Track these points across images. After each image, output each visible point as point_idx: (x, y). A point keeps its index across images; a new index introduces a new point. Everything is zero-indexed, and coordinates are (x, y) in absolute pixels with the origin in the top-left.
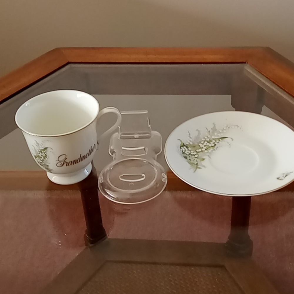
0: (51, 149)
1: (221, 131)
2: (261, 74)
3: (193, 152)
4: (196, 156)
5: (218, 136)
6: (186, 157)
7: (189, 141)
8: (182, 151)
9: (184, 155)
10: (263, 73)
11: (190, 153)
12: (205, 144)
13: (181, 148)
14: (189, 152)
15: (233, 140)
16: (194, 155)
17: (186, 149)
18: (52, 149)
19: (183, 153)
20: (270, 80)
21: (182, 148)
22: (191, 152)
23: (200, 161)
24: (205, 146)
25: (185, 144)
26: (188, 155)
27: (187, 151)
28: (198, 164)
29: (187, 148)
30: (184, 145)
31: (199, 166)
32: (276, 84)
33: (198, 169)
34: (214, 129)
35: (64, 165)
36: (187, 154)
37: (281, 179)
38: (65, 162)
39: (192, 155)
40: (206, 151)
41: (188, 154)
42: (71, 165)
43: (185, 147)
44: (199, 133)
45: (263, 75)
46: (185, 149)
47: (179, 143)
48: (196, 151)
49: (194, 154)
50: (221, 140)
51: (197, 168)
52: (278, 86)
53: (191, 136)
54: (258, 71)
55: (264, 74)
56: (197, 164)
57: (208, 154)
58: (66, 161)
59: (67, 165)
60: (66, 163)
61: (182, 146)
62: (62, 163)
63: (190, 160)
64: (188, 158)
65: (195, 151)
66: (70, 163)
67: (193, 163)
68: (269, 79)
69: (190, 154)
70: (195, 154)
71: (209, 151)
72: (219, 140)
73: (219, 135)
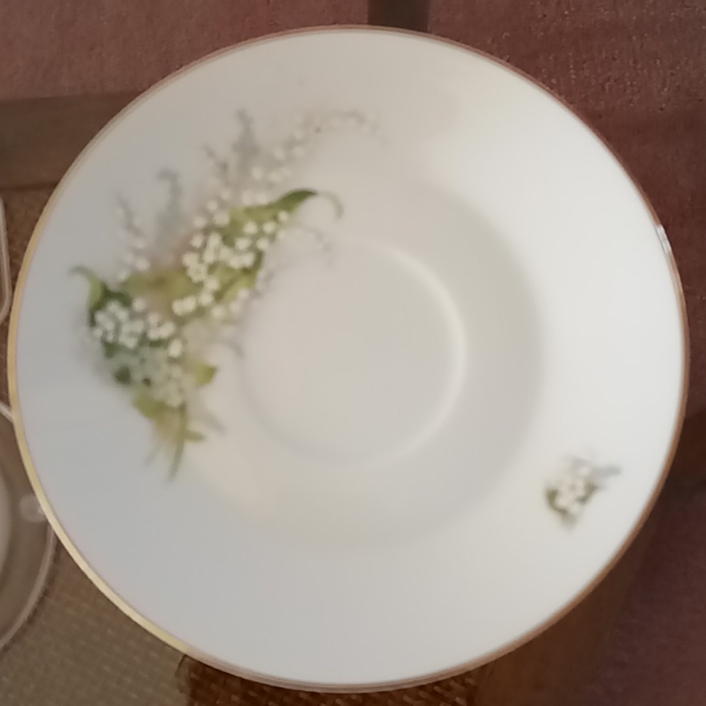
1: (279, 154)
3: (160, 324)
4: (176, 349)
5: (270, 186)
6: (123, 377)
7: (129, 258)
8: (104, 341)
9: (115, 363)
11: (144, 335)
12: (209, 257)
13: (92, 322)
14: (138, 327)
15: (340, 210)
16: (165, 344)
17: (122, 314)
21: (98, 316)
22: (149, 326)
23: (196, 386)
24: (212, 268)
25: (112, 287)
27: (126, 328)
28: (189, 411)
29: (126, 301)
30: (106, 295)
31: (193, 426)
34: (247, 150)
36: (127, 351)
39: (153, 345)
40: (218, 312)
41: (132, 344)
43: (114, 307)
44: (176, 191)
46: (113, 318)
47: (81, 293)
48: (171, 311)
49: (164, 332)
50: (283, 216)
51: (184, 436)
53: (137, 222)
56: (182, 408)
57: (228, 331)
61: (99, 307)
63: (147, 382)
64: (139, 376)
65: (168, 315)
67: (163, 407)
69: (143, 340)
70: (170, 338)
71: (235, 307)
72: (275, 218)
73: (275, 177)
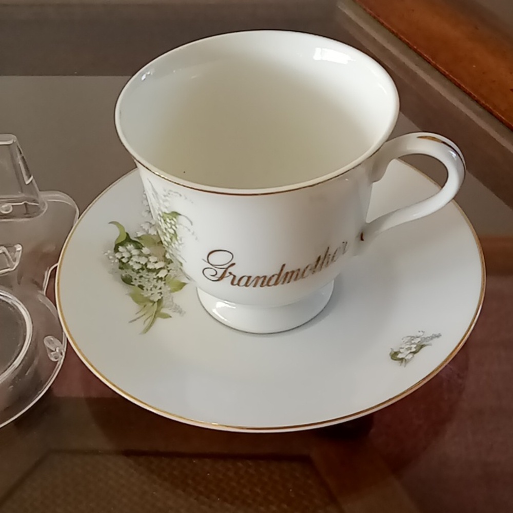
0: (189, 223)
2: (379, 21)
3: (156, 262)
4: (162, 274)
6: (127, 281)
7: (146, 227)
8: (120, 261)
9: (124, 273)
10: (382, 20)
11: (146, 265)
13: (116, 250)
14: (143, 261)
16: (157, 271)
17: (135, 252)
18: (191, 223)
19: (123, 265)
20: (400, 39)
21: (121, 249)
22: (149, 261)
23: (171, 291)
25: (132, 238)
26: (138, 272)
27: (135, 259)
28: (164, 302)
29: (138, 247)
30: (128, 240)
31: (164, 311)
32: (415, 51)
33: (159, 321)
35: (225, 279)
36: (133, 270)
37: (402, 359)
38: (227, 274)
39: (149, 270)
41: (137, 267)
42: (246, 285)
43: (130, 247)
45: (382, 24)
46: (129, 252)
47: (114, 235)
48: (164, 256)
49: (157, 266)
51: (157, 314)
52: (420, 55)
54: (370, 14)
55: (385, 23)
56: (160, 301)
58: (230, 270)
59: (232, 283)
60: (232, 277)
61: (122, 244)
62: (220, 272)
63: (141, 287)
64: (137, 283)
65: (162, 258)
66: (245, 279)
67: (148, 300)
68: (396, 35)
69: (144, 267)
70: (161, 269)
